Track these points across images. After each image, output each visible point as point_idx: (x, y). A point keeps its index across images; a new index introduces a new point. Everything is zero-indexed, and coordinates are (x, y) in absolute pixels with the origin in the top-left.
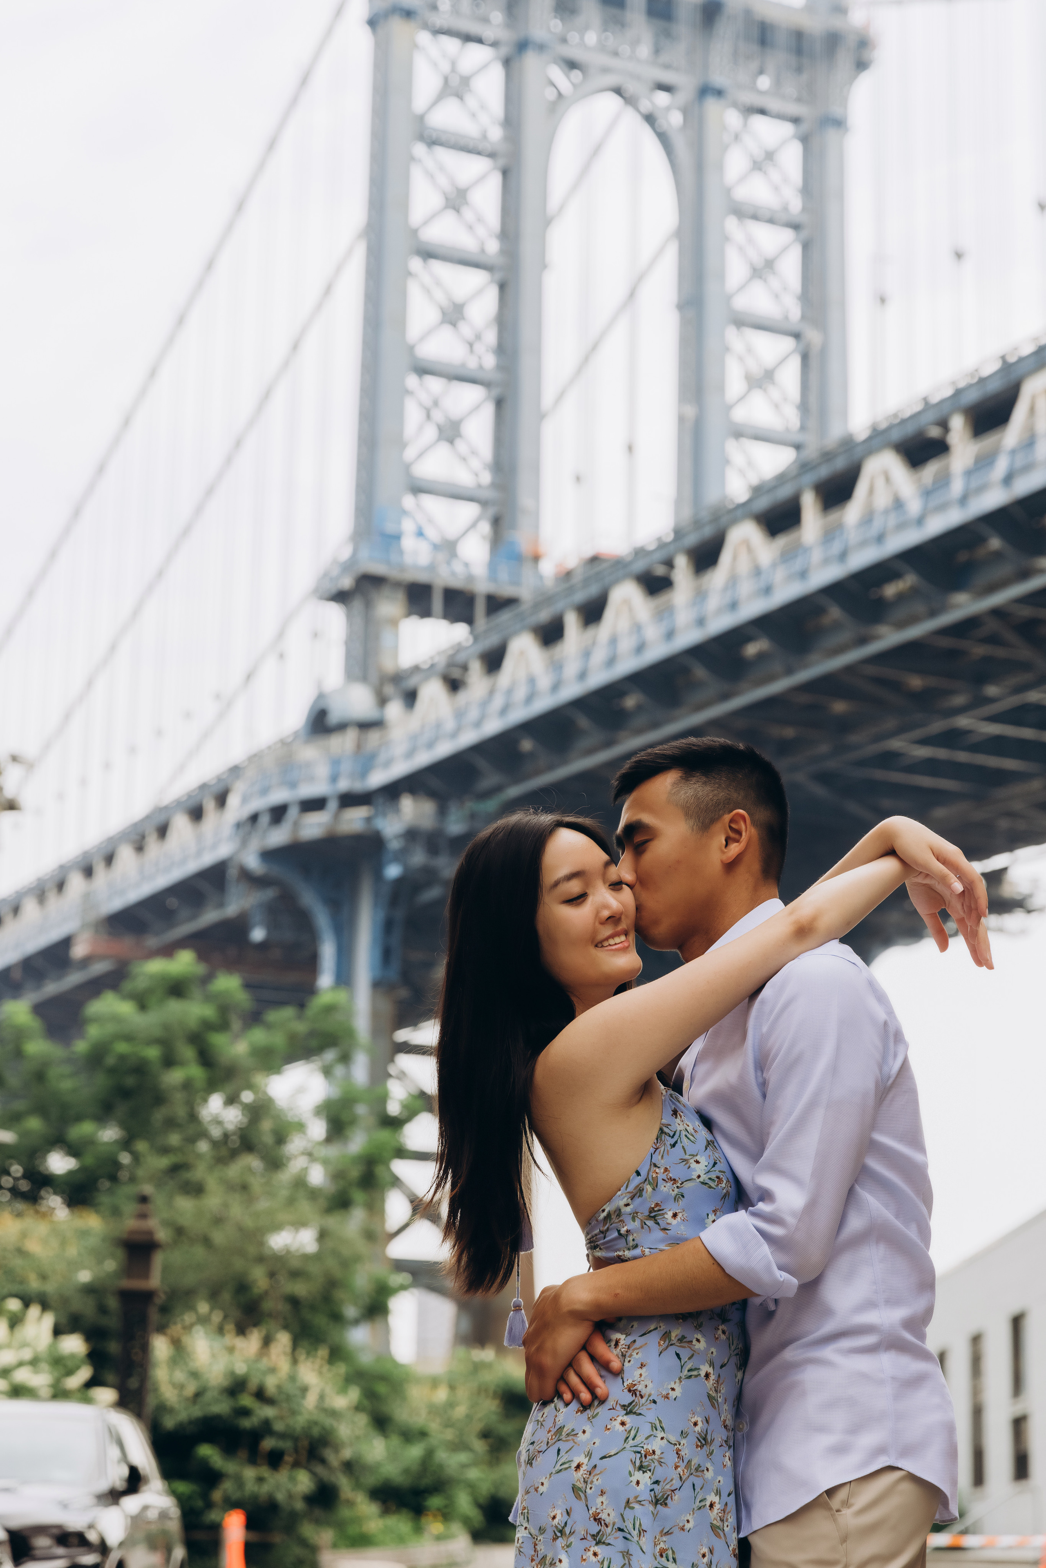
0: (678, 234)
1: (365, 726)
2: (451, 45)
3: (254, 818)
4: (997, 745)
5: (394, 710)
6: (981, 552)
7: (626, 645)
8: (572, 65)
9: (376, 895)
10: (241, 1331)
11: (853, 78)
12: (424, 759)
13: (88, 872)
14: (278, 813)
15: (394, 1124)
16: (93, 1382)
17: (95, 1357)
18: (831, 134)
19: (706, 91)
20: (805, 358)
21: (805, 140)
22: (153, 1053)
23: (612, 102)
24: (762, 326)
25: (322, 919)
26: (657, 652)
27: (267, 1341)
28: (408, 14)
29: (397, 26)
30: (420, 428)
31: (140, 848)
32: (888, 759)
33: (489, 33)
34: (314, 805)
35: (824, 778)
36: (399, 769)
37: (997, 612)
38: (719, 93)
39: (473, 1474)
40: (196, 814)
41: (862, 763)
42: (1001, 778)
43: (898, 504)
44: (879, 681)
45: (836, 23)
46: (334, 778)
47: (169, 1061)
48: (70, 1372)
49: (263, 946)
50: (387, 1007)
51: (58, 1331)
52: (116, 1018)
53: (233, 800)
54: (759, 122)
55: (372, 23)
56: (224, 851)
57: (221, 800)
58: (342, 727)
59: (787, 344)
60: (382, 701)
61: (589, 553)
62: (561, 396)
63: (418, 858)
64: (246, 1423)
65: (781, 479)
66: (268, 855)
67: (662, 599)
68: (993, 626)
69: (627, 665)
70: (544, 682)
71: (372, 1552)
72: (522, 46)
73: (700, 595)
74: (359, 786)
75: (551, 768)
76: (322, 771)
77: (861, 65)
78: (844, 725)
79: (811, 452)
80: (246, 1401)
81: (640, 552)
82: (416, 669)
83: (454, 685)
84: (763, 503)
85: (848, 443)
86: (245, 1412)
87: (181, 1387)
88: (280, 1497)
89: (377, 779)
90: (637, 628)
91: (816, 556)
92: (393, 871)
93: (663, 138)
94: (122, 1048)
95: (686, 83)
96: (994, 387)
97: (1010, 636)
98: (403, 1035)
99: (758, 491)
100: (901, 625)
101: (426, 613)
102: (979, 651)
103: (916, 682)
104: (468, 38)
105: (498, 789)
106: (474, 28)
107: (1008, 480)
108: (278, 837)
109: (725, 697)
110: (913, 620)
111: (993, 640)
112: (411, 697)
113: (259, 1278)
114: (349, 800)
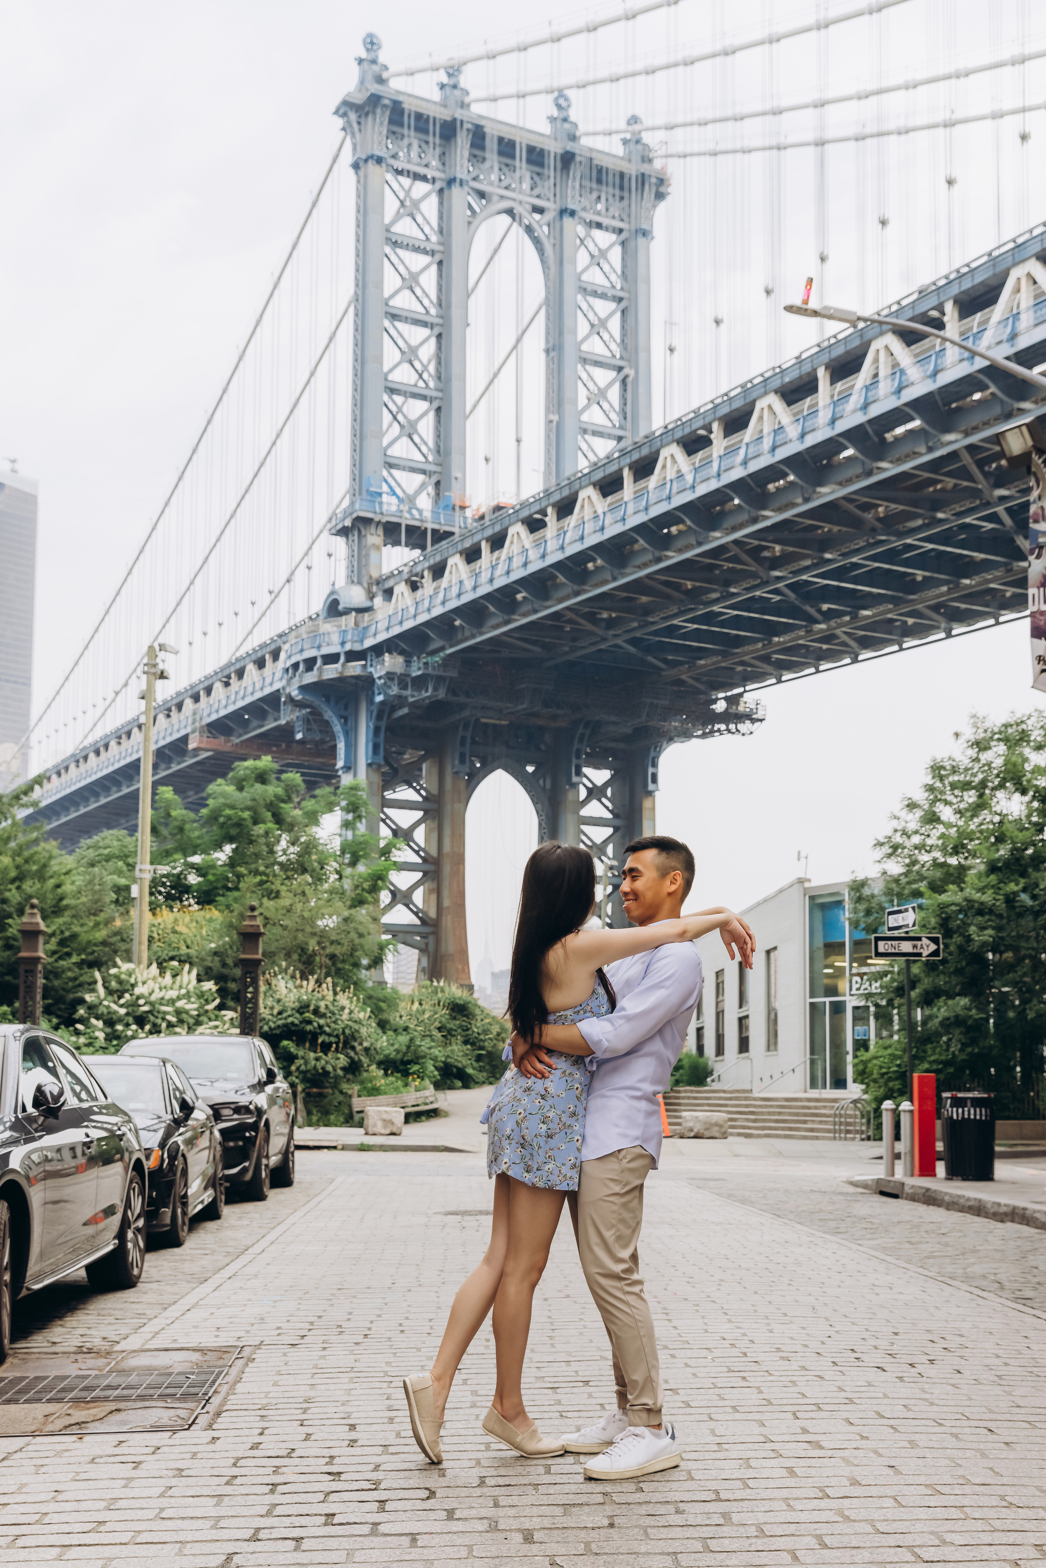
0: (547, 301)
1: (361, 611)
2: (406, 181)
3: (296, 666)
4: (736, 622)
5: (378, 601)
6: (728, 506)
7: (517, 562)
8: (482, 195)
9: (370, 712)
10: (304, 977)
11: (654, 207)
12: (396, 630)
13: (196, 698)
14: (310, 663)
15: (385, 852)
16: (221, 1007)
17: (222, 992)
18: (641, 240)
19: (564, 212)
20: (624, 382)
21: (623, 243)
22: (246, 815)
23: (506, 219)
24: (597, 364)
25: (337, 728)
26: (535, 566)
27: (319, 983)
28: (379, 160)
29: (371, 166)
30: (390, 425)
31: (227, 684)
32: (672, 630)
33: (430, 174)
34: (331, 659)
35: (634, 642)
36: (382, 637)
37: (736, 542)
38: (572, 213)
39: (436, 1052)
40: (260, 664)
41: (655, 633)
42: (738, 642)
43: (680, 476)
44: (667, 584)
45: (645, 168)
46: (343, 643)
47: (256, 821)
48: (207, 1002)
49: (302, 742)
50: (377, 779)
51: (199, 980)
52: (224, 795)
53: (283, 655)
54: (597, 234)
55: (356, 166)
56: (277, 686)
57: (276, 655)
58: (347, 612)
59: (612, 374)
60: (372, 597)
61: (494, 503)
62: (475, 406)
63: (395, 690)
64: (309, 1028)
65: (609, 459)
66: (303, 688)
67: (538, 535)
68: (735, 550)
69: (518, 574)
70: (468, 585)
71: (381, 1098)
72: (451, 182)
73: (562, 532)
74: (358, 647)
75: (473, 636)
76: (336, 638)
77: (660, 196)
78: (647, 611)
79: (627, 443)
80: (308, 1015)
81: (524, 505)
82: (392, 575)
83: (414, 586)
84: (599, 475)
85: (650, 438)
86: (310, 1022)
87: (272, 1008)
88: (329, 1068)
89: (369, 643)
90: (525, 551)
91: (631, 508)
92: (379, 698)
93: (537, 242)
94: (228, 812)
95: (552, 207)
96: (737, 404)
97: (745, 557)
98: (389, 795)
99: (595, 467)
100: (680, 551)
101: (396, 543)
102: (727, 565)
103: (689, 585)
104: (417, 177)
105: (442, 649)
106: (422, 171)
107: (745, 463)
108: (310, 678)
109: (577, 594)
110: (688, 547)
111: (735, 559)
112: (389, 593)
113: (313, 945)
114: (352, 656)
